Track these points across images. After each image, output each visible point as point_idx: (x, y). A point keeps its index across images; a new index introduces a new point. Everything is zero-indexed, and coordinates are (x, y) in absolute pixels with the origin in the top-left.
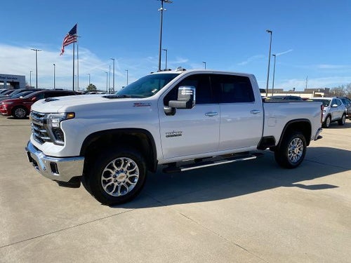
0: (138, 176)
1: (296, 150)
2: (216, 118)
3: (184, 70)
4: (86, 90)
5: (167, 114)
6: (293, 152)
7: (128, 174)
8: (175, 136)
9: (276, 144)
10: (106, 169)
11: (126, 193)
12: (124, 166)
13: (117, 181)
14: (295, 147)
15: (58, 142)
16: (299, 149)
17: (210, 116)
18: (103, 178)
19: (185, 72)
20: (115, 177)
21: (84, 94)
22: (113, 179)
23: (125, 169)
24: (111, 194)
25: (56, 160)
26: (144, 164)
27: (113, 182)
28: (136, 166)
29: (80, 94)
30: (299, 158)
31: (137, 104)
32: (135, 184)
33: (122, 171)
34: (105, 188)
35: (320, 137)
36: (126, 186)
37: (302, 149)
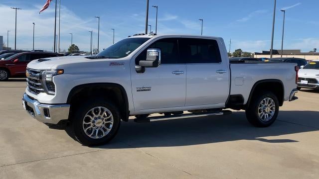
0: (112, 123)
1: (268, 110)
2: (182, 76)
3: (155, 34)
4: (67, 51)
5: (138, 72)
6: (264, 111)
7: (104, 121)
8: (145, 90)
9: (245, 102)
10: (87, 116)
11: (102, 136)
12: (101, 114)
13: (95, 126)
14: (266, 106)
15: (50, 92)
16: (271, 109)
17: (177, 74)
18: (84, 123)
19: (155, 37)
20: (94, 122)
21: (66, 55)
22: (92, 124)
23: (102, 117)
24: (90, 136)
25: (48, 106)
26: (118, 113)
27: (91, 126)
28: (111, 115)
29: (62, 55)
30: (271, 117)
31: (112, 64)
32: (110, 130)
33: (99, 118)
34: (85, 131)
35: (294, 98)
36: (103, 131)
37: (274, 108)
